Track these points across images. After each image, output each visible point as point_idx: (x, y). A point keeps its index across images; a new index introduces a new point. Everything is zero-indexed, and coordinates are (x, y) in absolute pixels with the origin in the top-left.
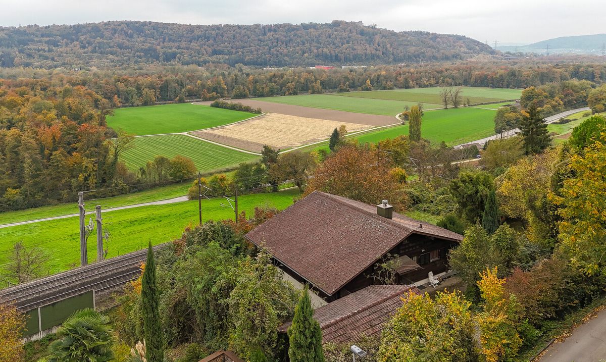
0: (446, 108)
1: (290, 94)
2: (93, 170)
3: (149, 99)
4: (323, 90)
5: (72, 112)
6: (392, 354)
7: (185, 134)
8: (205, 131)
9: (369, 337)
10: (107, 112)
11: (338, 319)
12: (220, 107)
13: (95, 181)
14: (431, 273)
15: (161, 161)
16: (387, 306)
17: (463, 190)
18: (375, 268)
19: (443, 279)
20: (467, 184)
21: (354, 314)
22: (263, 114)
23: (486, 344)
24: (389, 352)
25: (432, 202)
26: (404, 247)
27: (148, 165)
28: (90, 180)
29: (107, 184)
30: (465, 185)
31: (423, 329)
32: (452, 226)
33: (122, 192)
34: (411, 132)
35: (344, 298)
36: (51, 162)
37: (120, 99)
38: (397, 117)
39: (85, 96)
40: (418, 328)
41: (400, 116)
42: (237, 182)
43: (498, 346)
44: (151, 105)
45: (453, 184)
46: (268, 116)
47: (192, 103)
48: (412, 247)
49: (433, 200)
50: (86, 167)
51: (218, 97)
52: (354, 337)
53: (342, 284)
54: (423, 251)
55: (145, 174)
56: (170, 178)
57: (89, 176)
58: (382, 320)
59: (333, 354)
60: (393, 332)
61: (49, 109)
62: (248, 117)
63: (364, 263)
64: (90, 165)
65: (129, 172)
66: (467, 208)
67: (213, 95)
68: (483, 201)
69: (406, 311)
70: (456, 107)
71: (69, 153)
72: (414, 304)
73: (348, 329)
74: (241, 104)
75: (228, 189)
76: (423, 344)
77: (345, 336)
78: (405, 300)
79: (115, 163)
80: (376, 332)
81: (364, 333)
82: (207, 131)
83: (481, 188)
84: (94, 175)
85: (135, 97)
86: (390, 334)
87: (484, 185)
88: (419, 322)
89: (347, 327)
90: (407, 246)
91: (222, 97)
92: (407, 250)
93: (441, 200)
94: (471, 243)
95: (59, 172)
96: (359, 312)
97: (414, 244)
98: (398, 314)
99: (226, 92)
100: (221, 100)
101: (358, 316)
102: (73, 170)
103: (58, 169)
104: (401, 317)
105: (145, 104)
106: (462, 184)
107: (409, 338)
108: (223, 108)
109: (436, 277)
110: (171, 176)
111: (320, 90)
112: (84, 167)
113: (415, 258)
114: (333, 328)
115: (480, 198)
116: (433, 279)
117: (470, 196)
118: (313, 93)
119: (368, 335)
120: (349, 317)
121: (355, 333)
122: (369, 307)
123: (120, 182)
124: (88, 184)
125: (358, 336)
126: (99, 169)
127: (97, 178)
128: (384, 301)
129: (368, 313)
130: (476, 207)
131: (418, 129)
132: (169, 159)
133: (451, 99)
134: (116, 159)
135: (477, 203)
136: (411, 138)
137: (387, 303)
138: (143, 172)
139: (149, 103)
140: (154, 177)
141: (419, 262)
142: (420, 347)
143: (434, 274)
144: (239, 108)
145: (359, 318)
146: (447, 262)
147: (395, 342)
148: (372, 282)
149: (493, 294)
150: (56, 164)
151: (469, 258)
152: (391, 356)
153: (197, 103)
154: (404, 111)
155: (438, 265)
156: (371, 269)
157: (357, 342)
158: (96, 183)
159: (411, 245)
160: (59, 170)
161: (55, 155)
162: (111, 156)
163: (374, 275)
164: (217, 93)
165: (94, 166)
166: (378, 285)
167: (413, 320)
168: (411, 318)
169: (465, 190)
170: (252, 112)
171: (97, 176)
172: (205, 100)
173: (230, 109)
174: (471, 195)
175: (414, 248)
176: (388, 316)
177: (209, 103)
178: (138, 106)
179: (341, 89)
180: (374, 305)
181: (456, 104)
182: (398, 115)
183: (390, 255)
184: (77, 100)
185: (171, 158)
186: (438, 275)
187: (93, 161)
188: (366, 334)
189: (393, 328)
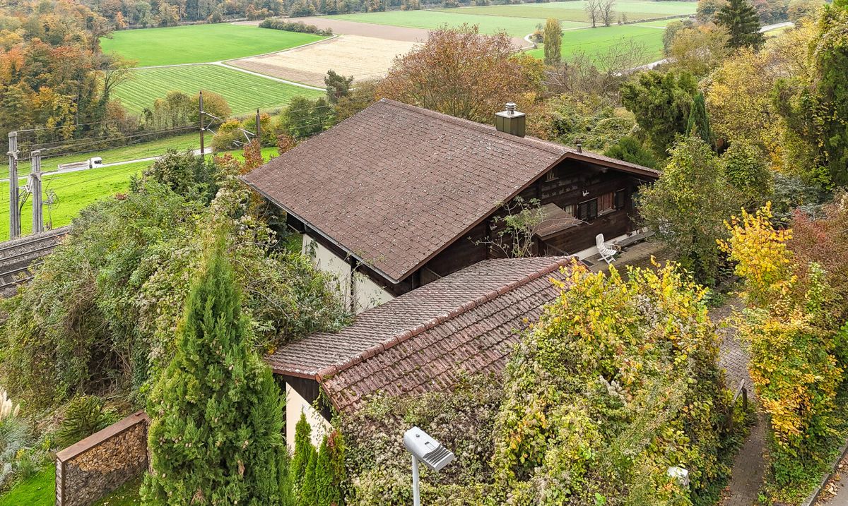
0: (594, 27)
1: (374, 10)
2: (70, 111)
3: (169, 18)
4: (422, 5)
5: (50, 33)
6: (533, 427)
7: (219, 63)
8: (249, 60)
9: (477, 377)
10: (103, 34)
11: (402, 334)
12: (273, 28)
13: (72, 128)
14: (600, 238)
15: (177, 99)
16: (518, 302)
17: (645, 99)
18: (492, 228)
19: (623, 248)
20: (652, 87)
21: (441, 322)
22: (335, 36)
23: (767, 385)
24: (528, 420)
25: (589, 129)
26: (548, 188)
27: (157, 106)
28: (65, 127)
29: (91, 132)
30: (649, 89)
31: (611, 354)
32: (632, 156)
33: (116, 144)
34: (547, 54)
35: (426, 286)
36: (5, 100)
37: (127, 19)
38: (527, 38)
39: (72, 13)
40: (598, 353)
41: (531, 37)
42: (287, 126)
43: (795, 390)
44: (172, 26)
45: (628, 90)
46: (341, 38)
47: (232, 23)
48: (565, 187)
49: (590, 126)
50: (59, 107)
51: (270, 15)
52: (440, 378)
53: (423, 257)
54: (584, 195)
55: (152, 119)
56: (190, 124)
57: (64, 120)
58: (506, 333)
59: (383, 425)
60: (535, 365)
61: (14, 29)
62: (313, 39)
63: (470, 216)
64: (65, 106)
65: (128, 115)
66: (654, 129)
67: (263, 13)
68: (682, 115)
69: (567, 312)
70: (607, 25)
71: (36, 88)
72: (584, 293)
73: (426, 359)
74: (302, 22)
75: (273, 135)
76: (617, 399)
77: (417, 375)
78: (562, 285)
79: (104, 102)
80: (493, 363)
81: (464, 367)
82: (252, 59)
83: (677, 92)
84: (71, 120)
85: (148, 14)
86: (526, 370)
87: (682, 88)
88: (598, 338)
89: (423, 353)
90: (554, 186)
91: (276, 15)
92: (554, 194)
93: (604, 126)
94: (683, 172)
95: (16, 116)
96: (453, 317)
97: (568, 182)
98: (546, 319)
99: (282, 8)
100: (274, 19)
101: (451, 327)
102: (37, 113)
103: (15, 110)
104: (553, 326)
105: (164, 24)
106: (643, 88)
107: (577, 380)
108: (276, 28)
109: (610, 243)
110: (192, 120)
111: (417, 5)
112: (55, 107)
113: (570, 209)
114: (387, 359)
115: (676, 109)
116: (604, 247)
117: (658, 107)
118: (407, 9)
119: (473, 370)
120: (428, 329)
121: (441, 366)
122: (477, 305)
123: (112, 129)
124: (61, 132)
125: (449, 376)
126: (79, 110)
127: (75, 124)
128: (511, 289)
129: (473, 317)
130: (670, 127)
131: (557, 51)
132: (189, 96)
133: (600, 14)
134: (106, 96)
135: (671, 119)
136: (548, 62)
137: (518, 295)
138: (149, 114)
139: (168, 24)
140: (165, 122)
141: (577, 214)
142: (609, 406)
143: (606, 239)
144: (302, 29)
145: (454, 329)
146: (634, 212)
147: (542, 393)
148: (485, 254)
149: (767, 264)
150: (12, 104)
151: (679, 201)
152: (532, 432)
153: (240, 23)
154: (536, 31)
155: (613, 222)
156: (484, 227)
157: (445, 390)
158: (74, 131)
159: (561, 184)
160: (17, 113)
161: (12, 90)
162: (100, 92)
163: (490, 239)
164: (269, 9)
165: (72, 106)
166: (498, 260)
167: (584, 334)
168: (577, 327)
169: (650, 97)
170: (318, 34)
171: (75, 122)
172: (251, 18)
173: (287, 30)
174: (660, 106)
175: (568, 190)
176: (521, 324)
177: (257, 23)
178: (152, 27)
179: (447, 4)
180: (488, 300)
181: (607, 22)
182: (528, 36)
183: (522, 200)
184: (58, 17)
185: (192, 95)
186: (613, 240)
187: (70, 99)
188: (468, 369)
189: (535, 354)
